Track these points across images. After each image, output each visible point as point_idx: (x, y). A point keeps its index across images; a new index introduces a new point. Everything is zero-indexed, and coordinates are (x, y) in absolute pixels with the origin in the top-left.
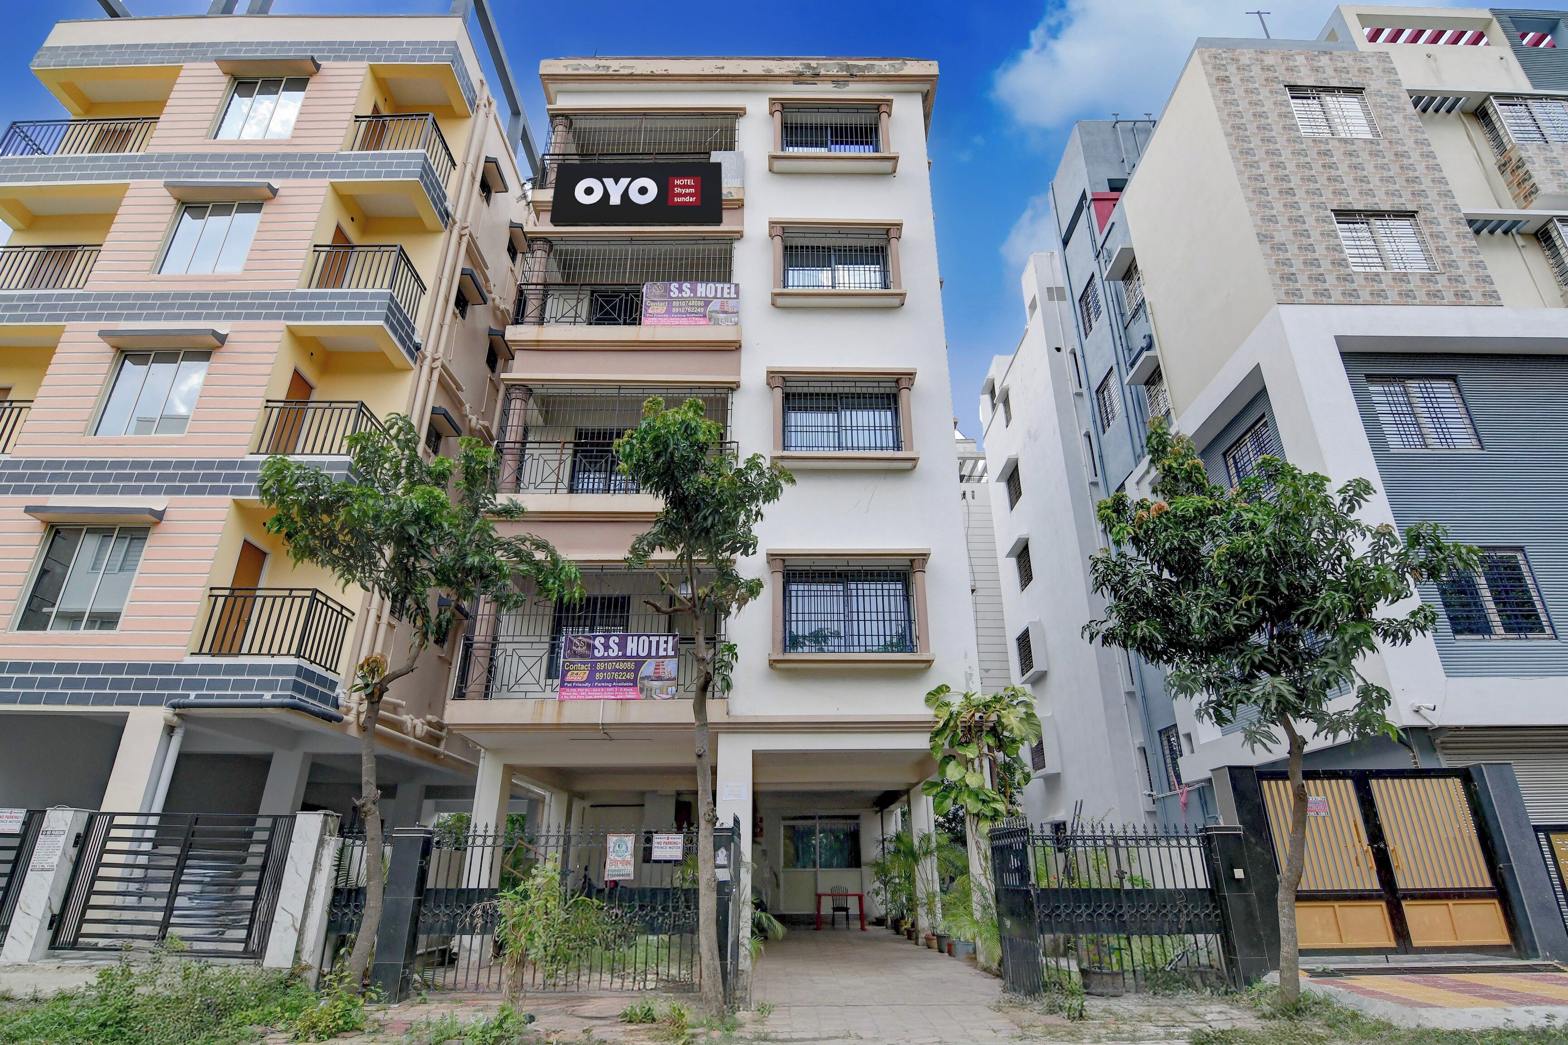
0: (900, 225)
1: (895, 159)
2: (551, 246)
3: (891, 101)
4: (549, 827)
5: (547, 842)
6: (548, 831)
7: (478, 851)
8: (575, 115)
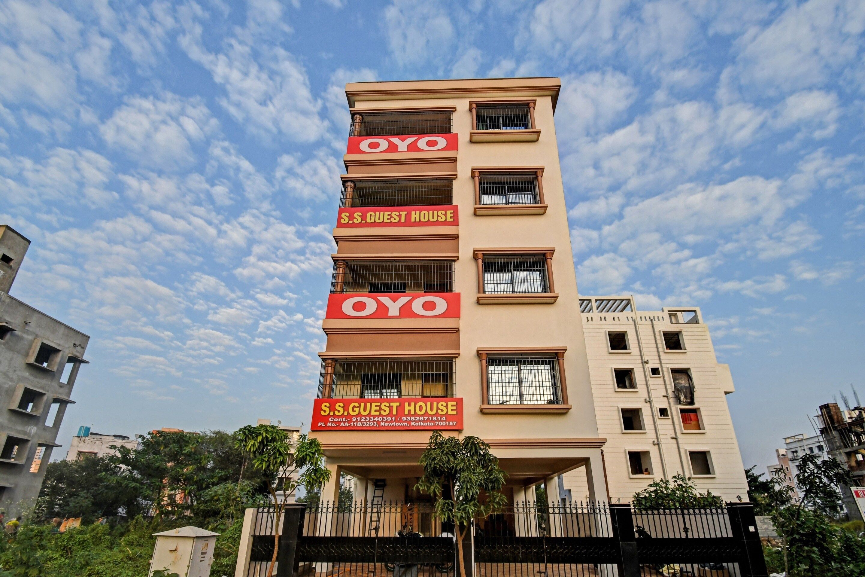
0: (543, 169)
1: (539, 133)
2: (355, 185)
3: (535, 101)
4: (356, 502)
5: (355, 510)
6: (356, 504)
7: (324, 515)
8: (365, 113)
